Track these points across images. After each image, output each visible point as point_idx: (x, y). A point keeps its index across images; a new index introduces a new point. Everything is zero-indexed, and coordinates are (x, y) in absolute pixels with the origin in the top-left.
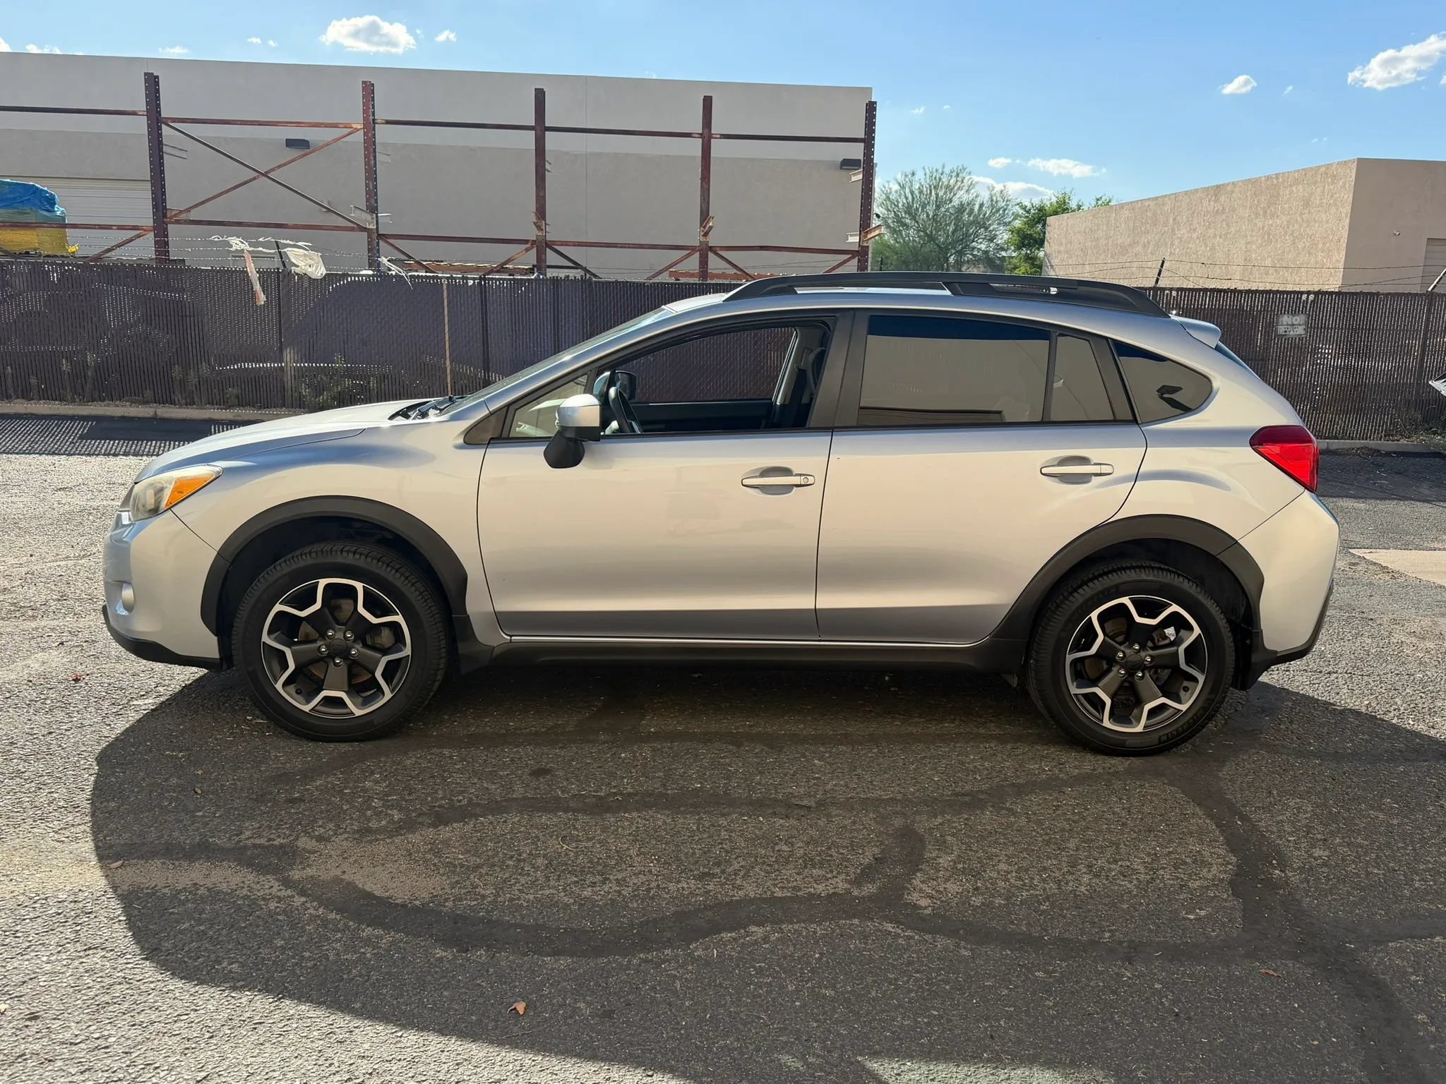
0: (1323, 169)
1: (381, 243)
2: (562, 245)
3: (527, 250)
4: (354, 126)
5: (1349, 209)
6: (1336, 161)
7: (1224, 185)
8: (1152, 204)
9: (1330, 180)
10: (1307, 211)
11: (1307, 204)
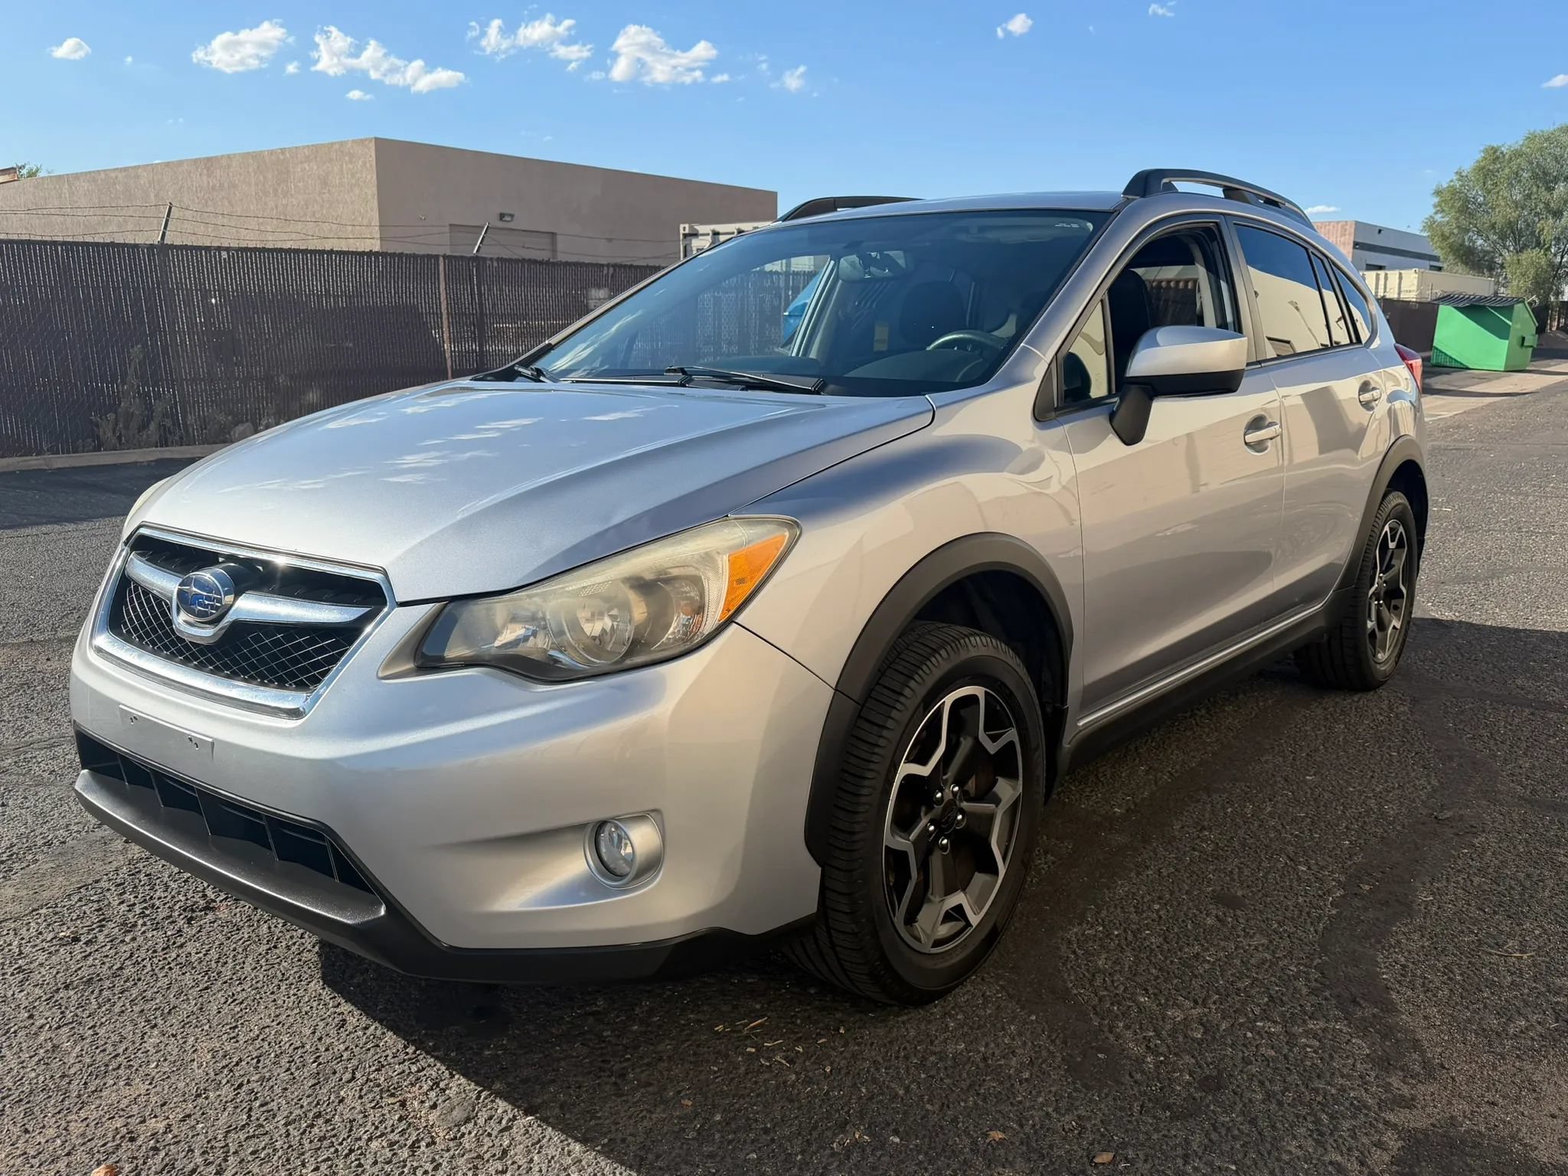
0: (337, 146)
5: (375, 189)
6: (351, 139)
7: (216, 157)
8: (120, 175)
9: (347, 158)
10: (326, 191)
11: (325, 183)
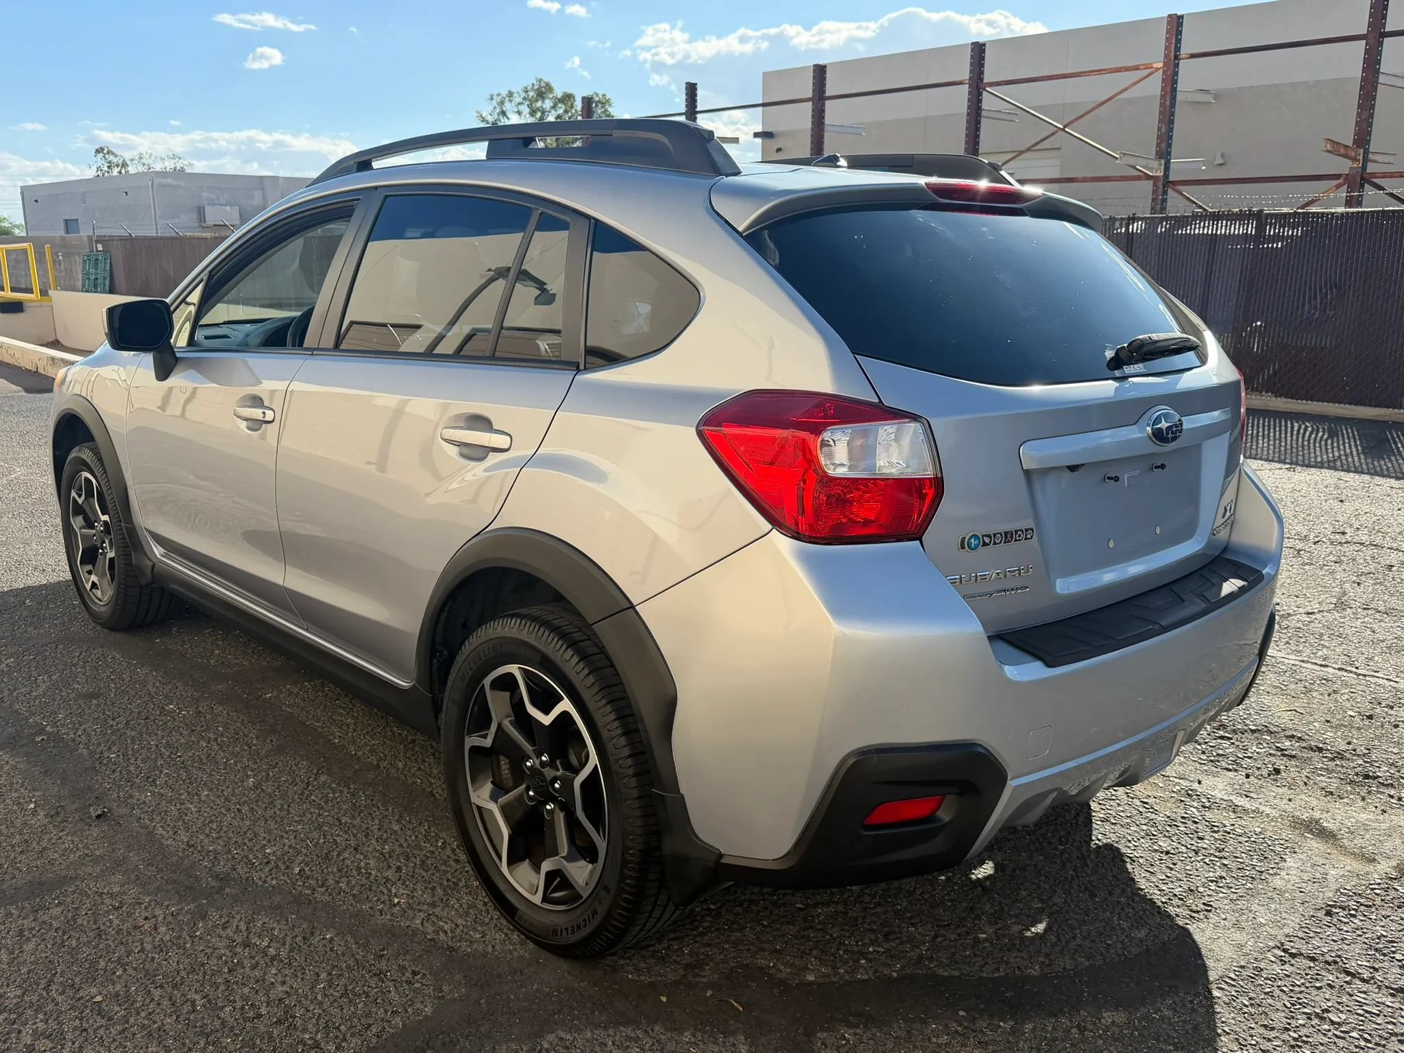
1: (1170, 192)
2: (1384, 177)
3: (1338, 187)
4: (1155, 65)
